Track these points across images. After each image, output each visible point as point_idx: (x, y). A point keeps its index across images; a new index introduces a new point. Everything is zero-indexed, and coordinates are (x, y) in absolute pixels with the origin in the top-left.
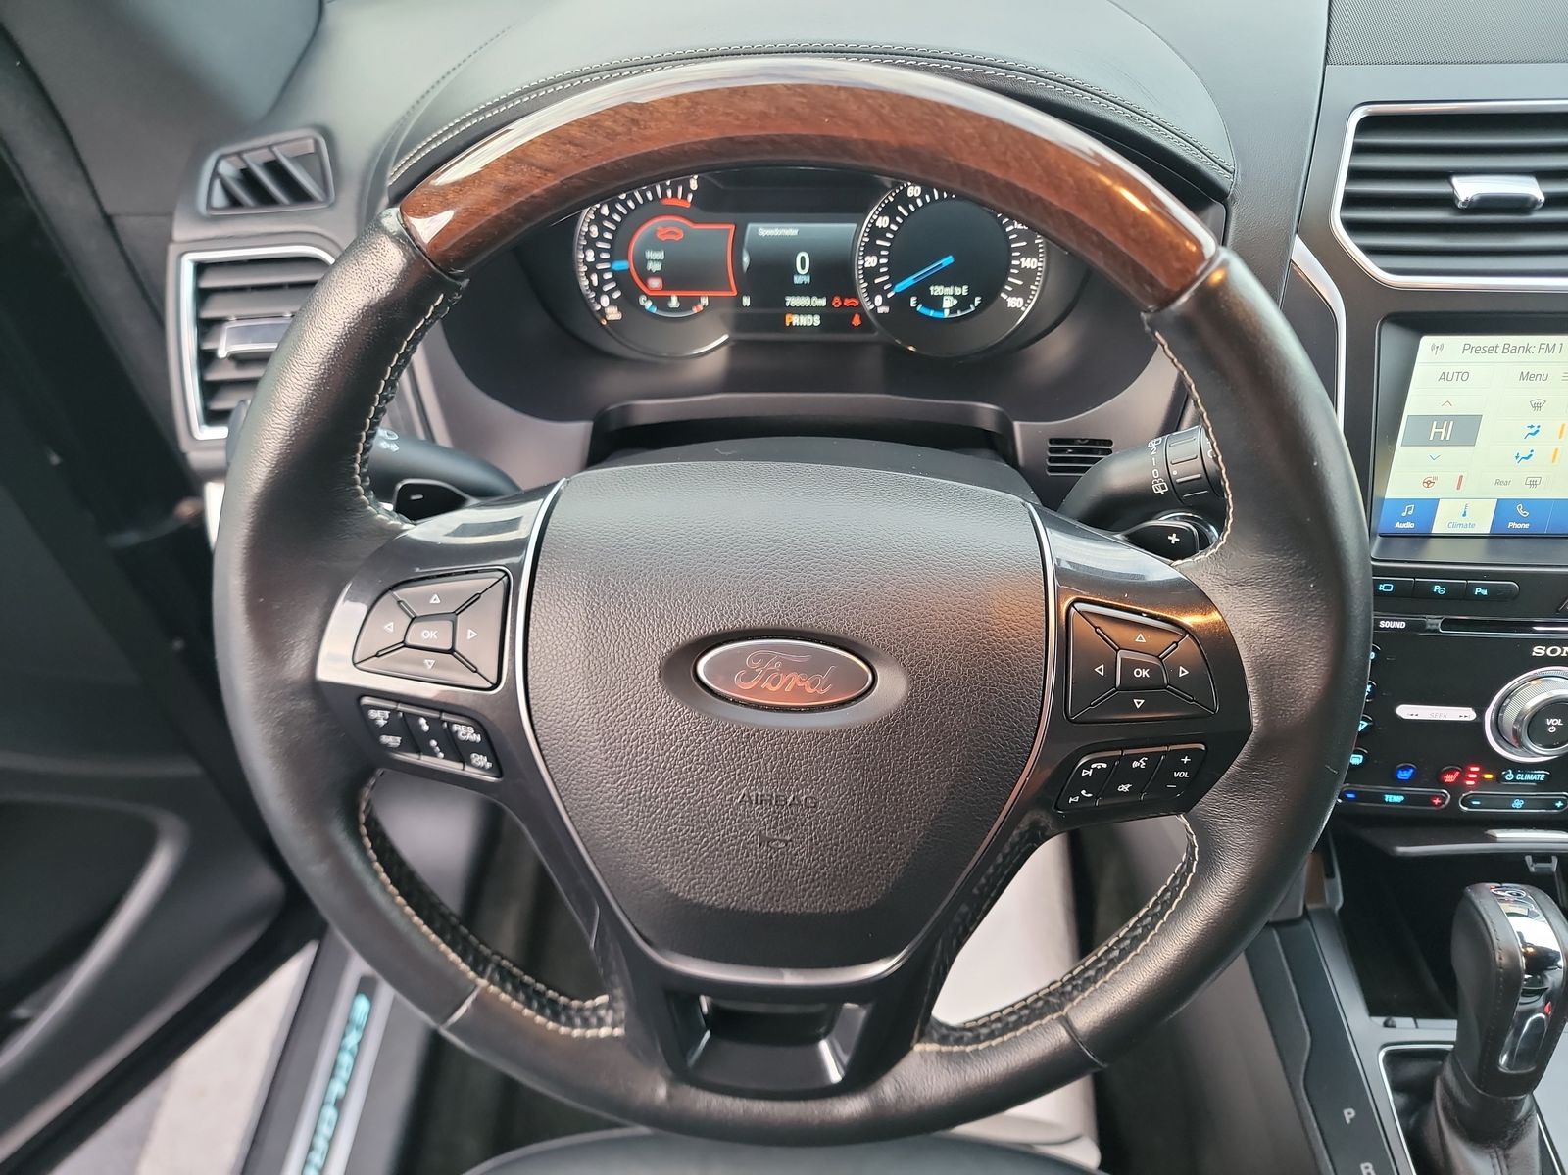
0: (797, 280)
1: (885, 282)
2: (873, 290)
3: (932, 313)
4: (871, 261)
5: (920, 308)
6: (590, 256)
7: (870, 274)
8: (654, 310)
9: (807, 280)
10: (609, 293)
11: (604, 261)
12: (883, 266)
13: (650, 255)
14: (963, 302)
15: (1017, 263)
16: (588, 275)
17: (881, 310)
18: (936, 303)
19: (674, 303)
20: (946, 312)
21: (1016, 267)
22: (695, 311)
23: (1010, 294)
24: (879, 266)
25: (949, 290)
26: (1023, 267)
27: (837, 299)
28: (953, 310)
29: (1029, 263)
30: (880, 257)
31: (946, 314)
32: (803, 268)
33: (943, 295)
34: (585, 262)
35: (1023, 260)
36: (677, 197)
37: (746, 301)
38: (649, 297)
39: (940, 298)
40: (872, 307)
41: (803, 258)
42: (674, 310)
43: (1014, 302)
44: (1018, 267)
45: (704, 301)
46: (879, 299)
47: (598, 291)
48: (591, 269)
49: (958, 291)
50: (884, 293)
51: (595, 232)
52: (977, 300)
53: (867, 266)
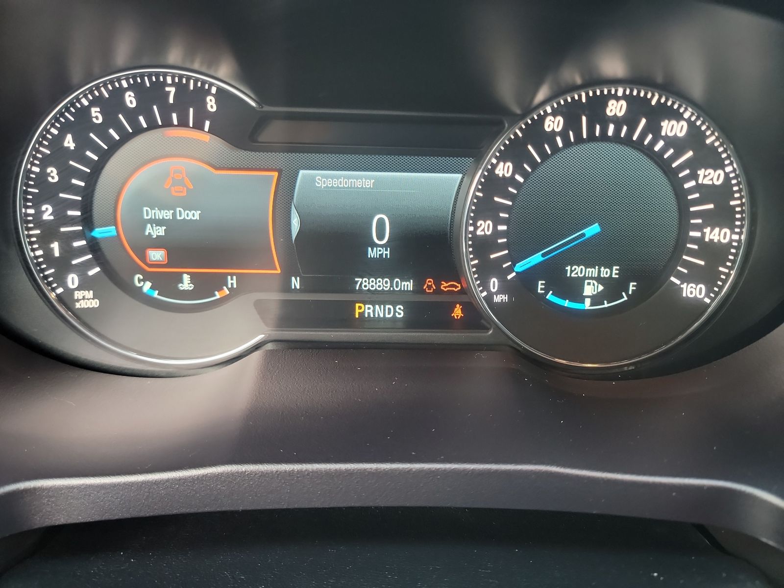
0: (372, 253)
1: (503, 259)
2: (486, 270)
3: (566, 303)
4: (485, 228)
5: (550, 296)
6: (48, 212)
7: (483, 246)
8: (155, 294)
9: (387, 253)
10: (81, 269)
11: (72, 221)
12: (502, 234)
13: (149, 213)
14: (612, 288)
15: (698, 234)
16: (44, 241)
17: (498, 299)
18: (573, 289)
19: (186, 284)
20: (588, 301)
21: (694, 240)
22: (218, 295)
23: (684, 278)
24: (496, 234)
25: (593, 272)
26: (707, 240)
27: (430, 282)
28: (596, 299)
29: (717, 235)
30: (497, 221)
31: (587, 305)
32: (381, 236)
33: (585, 278)
34: (38, 222)
35: (707, 230)
36: (187, 125)
37: (296, 283)
38: (147, 277)
39: (579, 283)
40: (485, 294)
41: (381, 223)
42: (185, 295)
43: (693, 291)
44: (700, 241)
45: (232, 282)
46: (494, 283)
47: (63, 266)
48: (49, 232)
49: (605, 272)
50: (502, 274)
51: (53, 175)
52: (632, 287)
53: (479, 232)
